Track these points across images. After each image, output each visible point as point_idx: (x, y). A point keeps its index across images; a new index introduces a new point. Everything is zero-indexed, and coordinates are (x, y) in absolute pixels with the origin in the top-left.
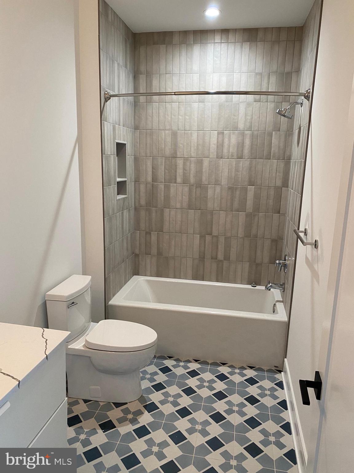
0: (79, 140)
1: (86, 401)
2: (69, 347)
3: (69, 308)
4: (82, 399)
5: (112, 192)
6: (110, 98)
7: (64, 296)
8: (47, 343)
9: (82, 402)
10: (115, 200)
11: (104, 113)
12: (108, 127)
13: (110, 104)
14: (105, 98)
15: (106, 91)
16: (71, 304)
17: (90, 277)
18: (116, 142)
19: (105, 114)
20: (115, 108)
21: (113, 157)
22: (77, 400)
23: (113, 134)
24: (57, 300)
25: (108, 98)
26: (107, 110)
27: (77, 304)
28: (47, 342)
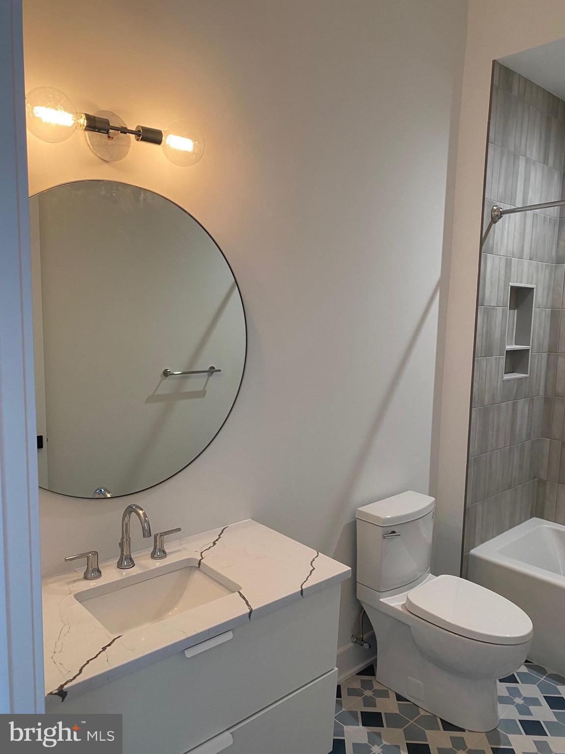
0: (444, 285)
1: (399, 698)
2: (381, 600)
3: (384, 538)
4: (396, 693)
5: (494, 367)
6: (501, 217)
7: (380, 518)
8: (312, 574)
9: (393, 697)
10: (500, 381)
11: (489, 240)
12: (493, 264)
13: (503, 226)
14: (492, 218)
15: (496, 206)
16: (391, 533)
17: (434, 499)
18: (511, 286)
19: (491, 242)
20: (515, 230)
21: (501, 310)
22: (387, 690)
23: (506, 272)
24: (372, 522)
25: (497, 216)
26: (494, 234)
27: (399, 535)
28: (313, 572)
